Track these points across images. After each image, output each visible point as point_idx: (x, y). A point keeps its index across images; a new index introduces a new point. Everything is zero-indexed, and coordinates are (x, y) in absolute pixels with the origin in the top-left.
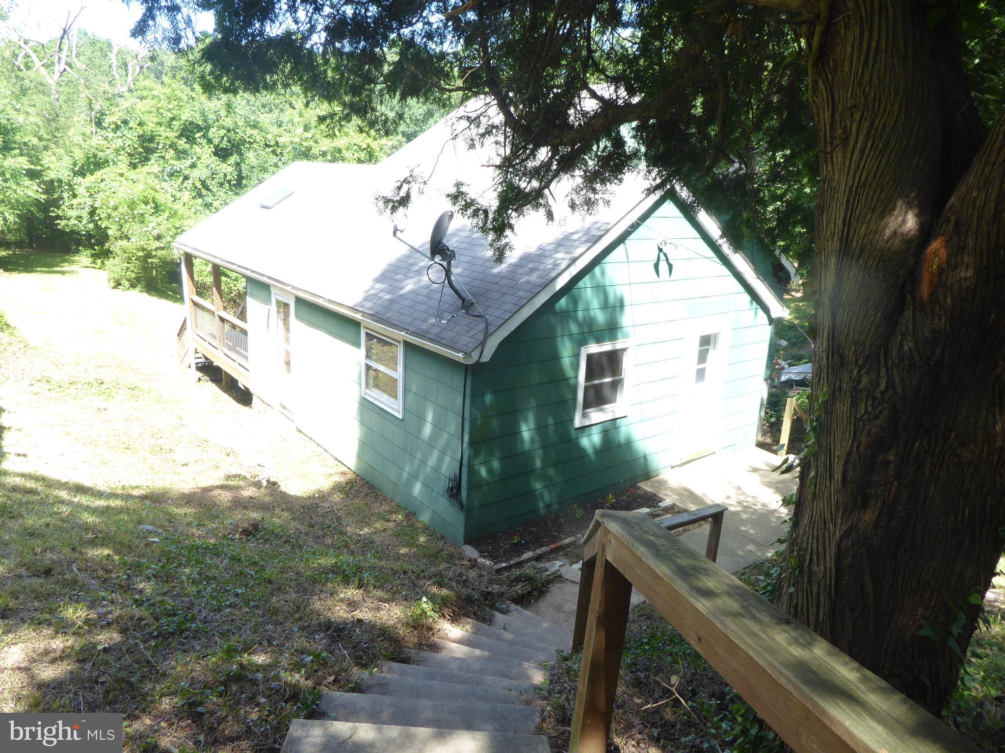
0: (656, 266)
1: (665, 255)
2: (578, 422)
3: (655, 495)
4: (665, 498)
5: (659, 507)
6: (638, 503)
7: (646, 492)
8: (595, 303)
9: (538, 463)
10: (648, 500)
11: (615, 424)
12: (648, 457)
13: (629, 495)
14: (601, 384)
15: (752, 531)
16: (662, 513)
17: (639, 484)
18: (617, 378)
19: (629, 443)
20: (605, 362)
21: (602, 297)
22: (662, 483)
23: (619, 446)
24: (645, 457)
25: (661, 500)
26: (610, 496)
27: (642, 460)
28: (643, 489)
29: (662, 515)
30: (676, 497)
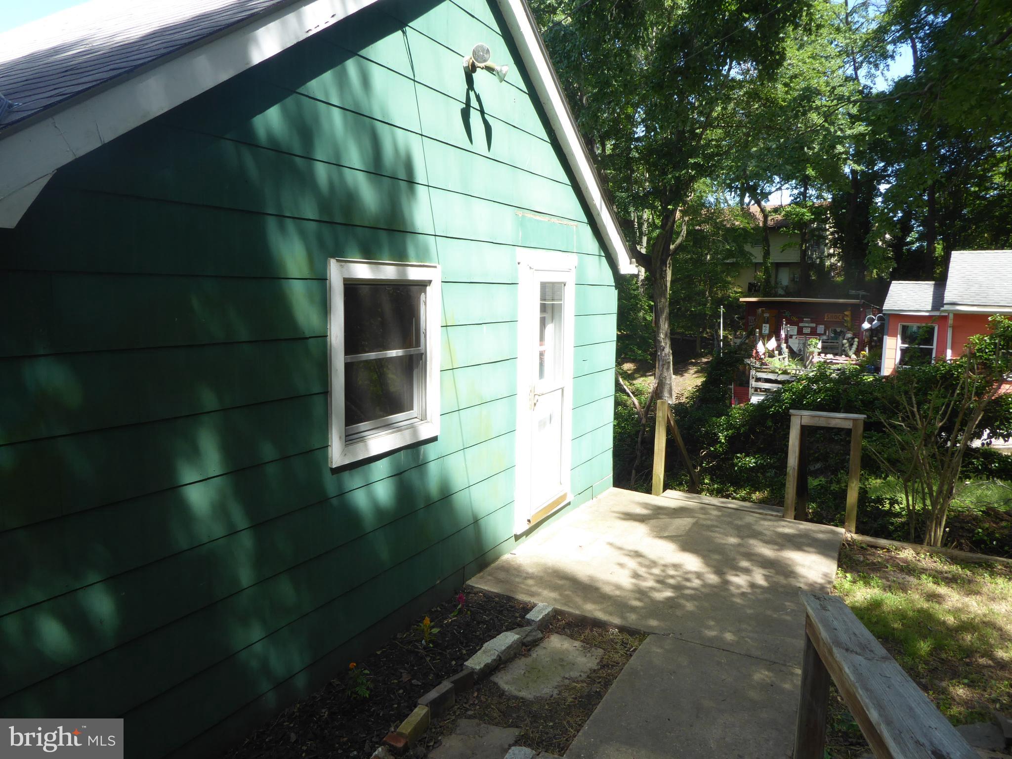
0: (466, 114)
1: (478, 98)
2: (337, 455)
3: (510, 599)
4: (533, 600)
5: (529, 622)
6: (484, 622)
7: (488, 596)
8: (354, 156)
9: (245, 576)
10: (501, 612)
11: (417, 455)
12: (482, 522)
13: (460, 611)
14: (381, 364)
15: (729, 636)
16: (540, 635)
17: (469, 582)
18: (412, 350)
19: (446, 495)
20: (387, 308)
21: (367, 143)
22: (512, 572)
23: (430, 504)
24: (476, 521)
25: (528, 608)
26: (427, 621)
27: (471, 530)
28: (481, 591)
29: (541, 639)
30: (554, 595)
